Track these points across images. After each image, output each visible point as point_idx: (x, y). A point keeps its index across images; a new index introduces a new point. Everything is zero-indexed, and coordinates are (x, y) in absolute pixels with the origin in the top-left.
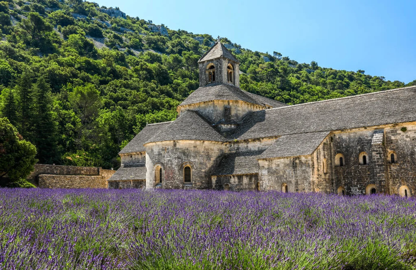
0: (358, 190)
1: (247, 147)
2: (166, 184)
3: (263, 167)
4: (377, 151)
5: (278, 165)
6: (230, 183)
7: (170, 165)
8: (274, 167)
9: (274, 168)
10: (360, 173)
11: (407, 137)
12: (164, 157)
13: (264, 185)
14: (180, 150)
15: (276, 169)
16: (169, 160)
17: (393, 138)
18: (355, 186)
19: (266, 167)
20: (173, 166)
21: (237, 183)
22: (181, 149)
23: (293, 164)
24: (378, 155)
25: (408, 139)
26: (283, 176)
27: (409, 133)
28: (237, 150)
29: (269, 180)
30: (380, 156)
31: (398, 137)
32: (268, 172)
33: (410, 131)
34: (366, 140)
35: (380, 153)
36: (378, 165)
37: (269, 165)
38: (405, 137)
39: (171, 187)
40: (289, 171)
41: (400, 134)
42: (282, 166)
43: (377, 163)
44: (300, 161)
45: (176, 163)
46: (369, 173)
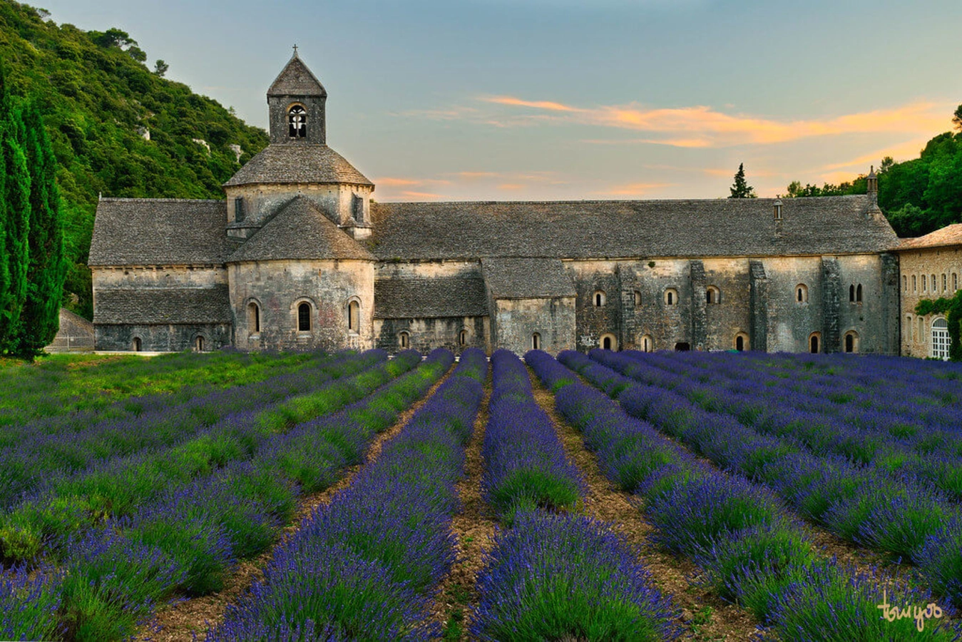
0: (590, 340)
1: (414, 270)
2: (322, 333)
3: (505, 309)
4: (627, 291)
5: (529, 308)
6: (411, 331)
7: (328, 301)
8: (521, 309)
9: (521, 311)
10: (594, 317)
11: (654, 274)
12: (317, 286)
13: (505, 336)
14: (344, 276)
15: (525, 313)
16: (326, 293)
17: (638, 274)
18: (587, 335)
19: (509, 309)
20: (334, 303)
21: (424, 331)
22: (345, 273)
23: (551, 306)
24: (629, 296)
25: (655, 277)
26: (536, 323)
27: (658, 269)
29: (513, 328)
30: (631, 298)
31: (644, 273)
32: (512, 317)
33: (658, 267)
34: (605, 274)
35: (631, 294)
36: (628, 309)
37: (513, 307)
38: (652, 273)
39: (330, 338)
40: (545, 316)
41: (647, 270)
42: (533, 309)
43: (626, 307)
44: (562, 304)
45: (338, 298)
46: (606, 318)
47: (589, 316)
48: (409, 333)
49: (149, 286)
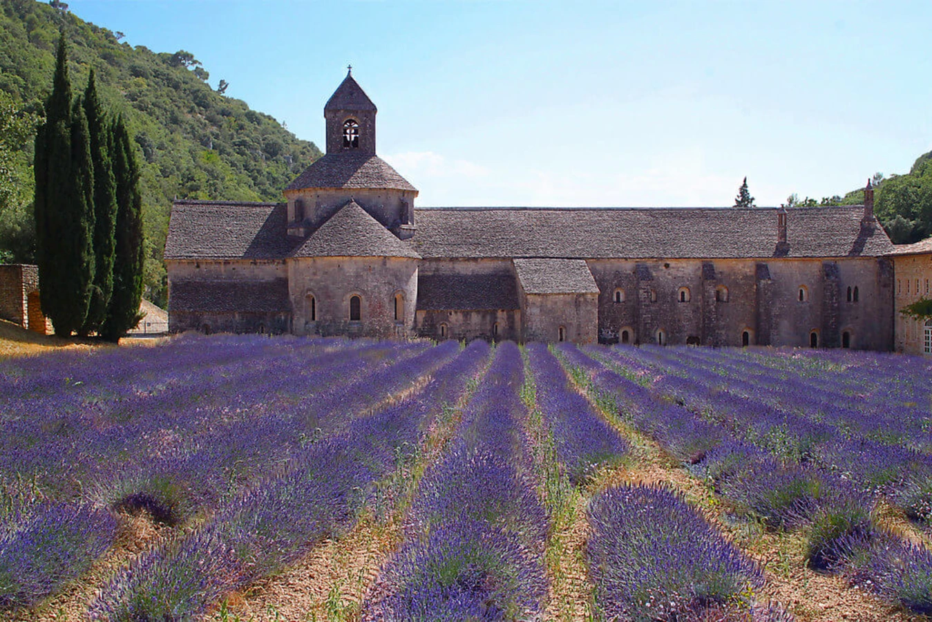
0: (610, 333)
1: (454, 268)
2: (371, 323)
3: (534, 304)
4: (645, 289)
5: (556, 303)
7: (376, 295)
8: (549, 304)
9: (549, 306)
10: (614, 312)
11: (669, 274)
12: (367, 280)
13: (534, 328)
14: (391, 272)
15: (553, 308)
16: (375, 286)
17: (654, 274)
18: (607, 328)
19: (538, 304)
20: (382, 295)
22: (393, 269)
23: (576, 302)
24: (645, 294)
25: (670, 277)
26: (562, 317)
27: (672, 270)
28: (434, 271)
29: (541, 321)
30: (648, 295)
31: (660, 274)
32: (541, 310)
33: (673, 268)
34: (625, 274)
35: (648, 292)
36: (645, 305)
37: (542, 303)
38: (666, 274)
39: (378, 327)
40: (570, 311)
41: (662, 270)
42: (560, 305)
43: (643, 303)
44: (585, 300)
45: (386, 292)
46: (624, 313)
47: (609, 312)
48: (448, 324)
49: (217, 278)
